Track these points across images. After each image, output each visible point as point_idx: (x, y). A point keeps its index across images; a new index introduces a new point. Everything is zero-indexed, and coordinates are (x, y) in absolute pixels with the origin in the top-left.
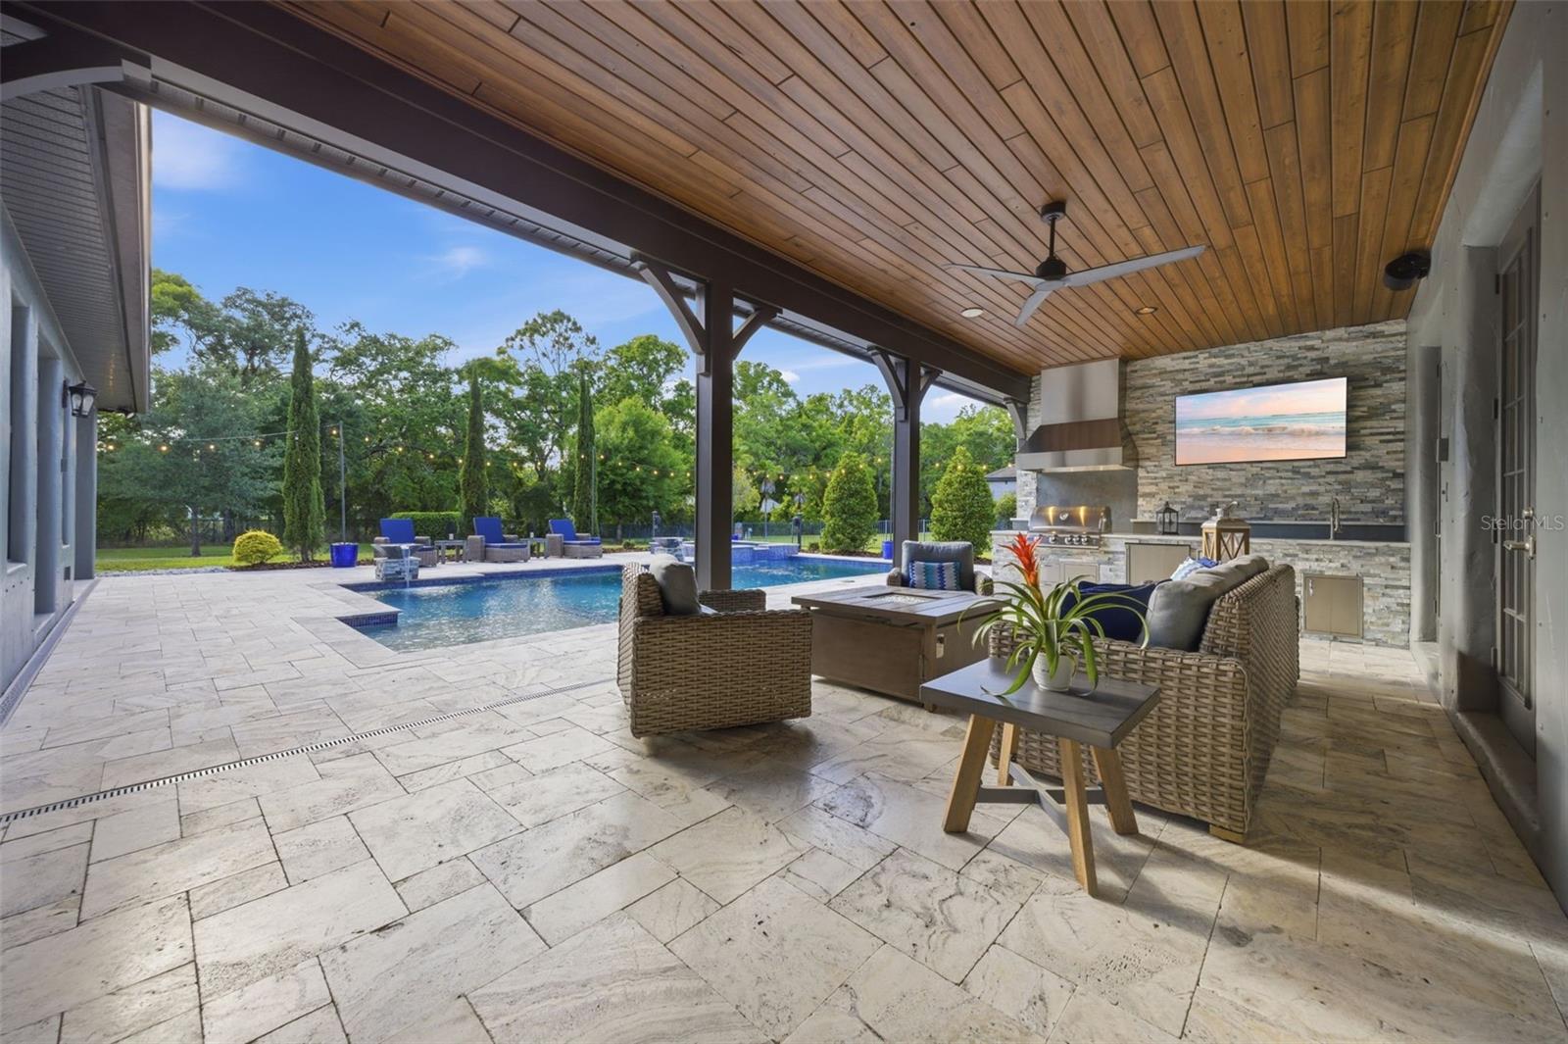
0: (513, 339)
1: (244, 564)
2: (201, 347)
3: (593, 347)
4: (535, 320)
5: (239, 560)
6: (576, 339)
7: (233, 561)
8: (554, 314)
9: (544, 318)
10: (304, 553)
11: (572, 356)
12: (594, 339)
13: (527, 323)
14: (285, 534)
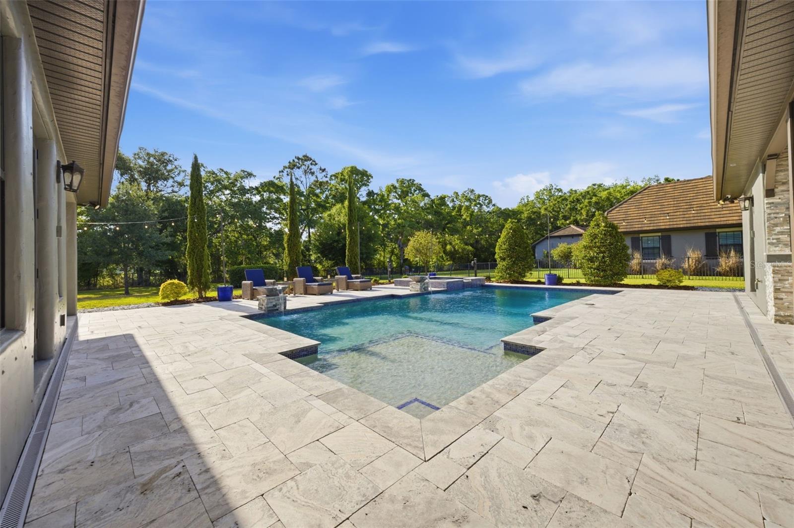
0: (283, 172)
1: (166, 300)
2: (123, 180)
3: (324, 173)
4: (293, 160)
5: (163, 298)
6: (315, 168)
7: (159, 299)
8: (304, 156)
9: (299, 159)
10: (200, 293)
11: (312, 179)
12: (325, 169)
13: (290, 163)
14: (188, 281)
